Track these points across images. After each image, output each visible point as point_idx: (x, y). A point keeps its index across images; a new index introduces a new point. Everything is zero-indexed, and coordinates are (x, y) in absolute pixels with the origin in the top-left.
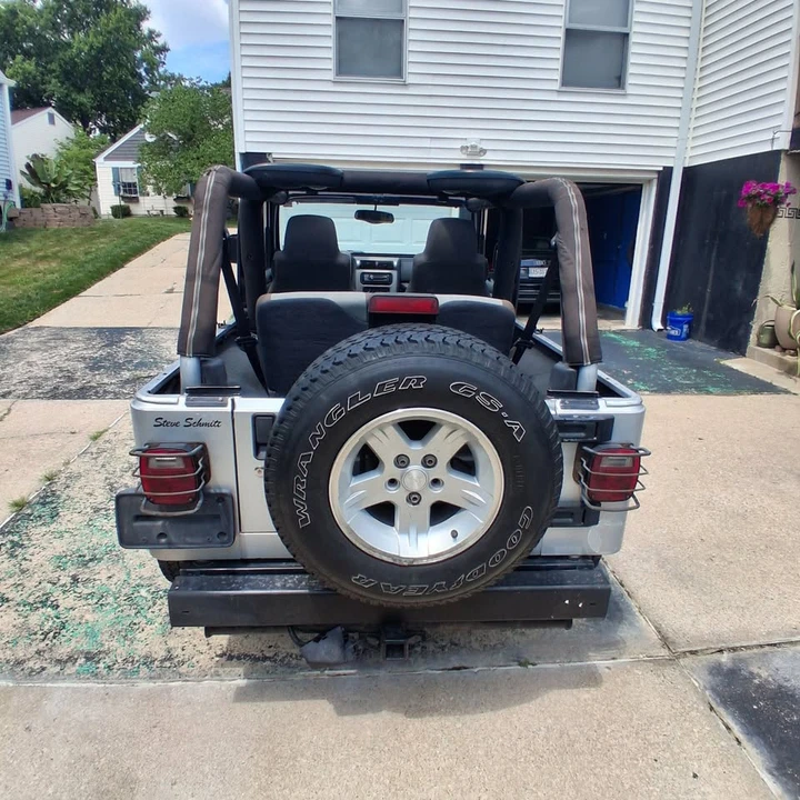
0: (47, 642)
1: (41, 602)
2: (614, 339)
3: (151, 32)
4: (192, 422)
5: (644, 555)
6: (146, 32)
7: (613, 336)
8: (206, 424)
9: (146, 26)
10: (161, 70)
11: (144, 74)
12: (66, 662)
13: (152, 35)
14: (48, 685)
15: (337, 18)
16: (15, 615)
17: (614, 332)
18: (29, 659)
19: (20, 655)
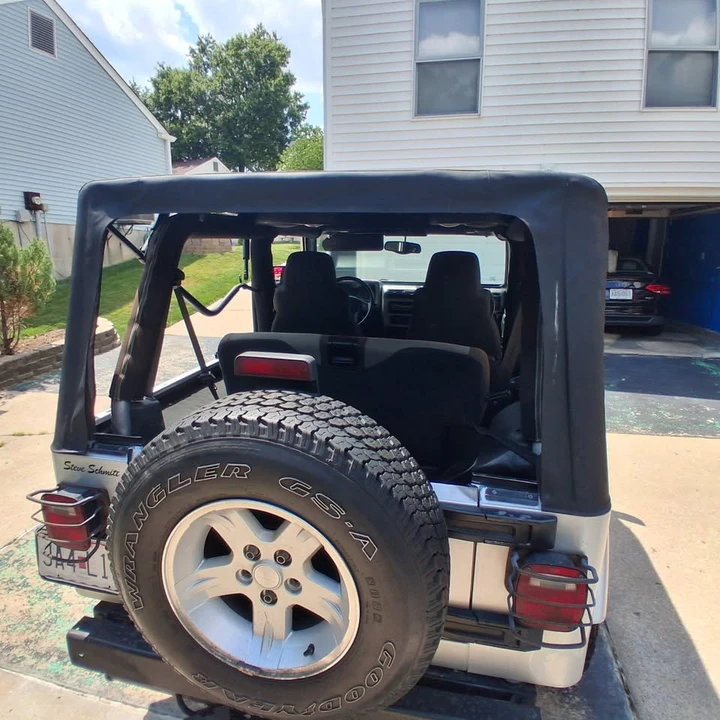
0: (37, 633)
1: (49, 592)
2: (704, 369)
3: (296, 94)
4: (95, 468)
5: (667, 653)
6: (292, 94)
7: (702, 364)
8: (107, 473)
9: (293, 90)
10: (302, 123)
11: (289, 128)
12: (42, 656)
13: (298, 96)
14: (21, 675)
15: (418, 64)
16: (26, 600)
17: (706, 361)
18: (17, 646)
19: (13, 641)
